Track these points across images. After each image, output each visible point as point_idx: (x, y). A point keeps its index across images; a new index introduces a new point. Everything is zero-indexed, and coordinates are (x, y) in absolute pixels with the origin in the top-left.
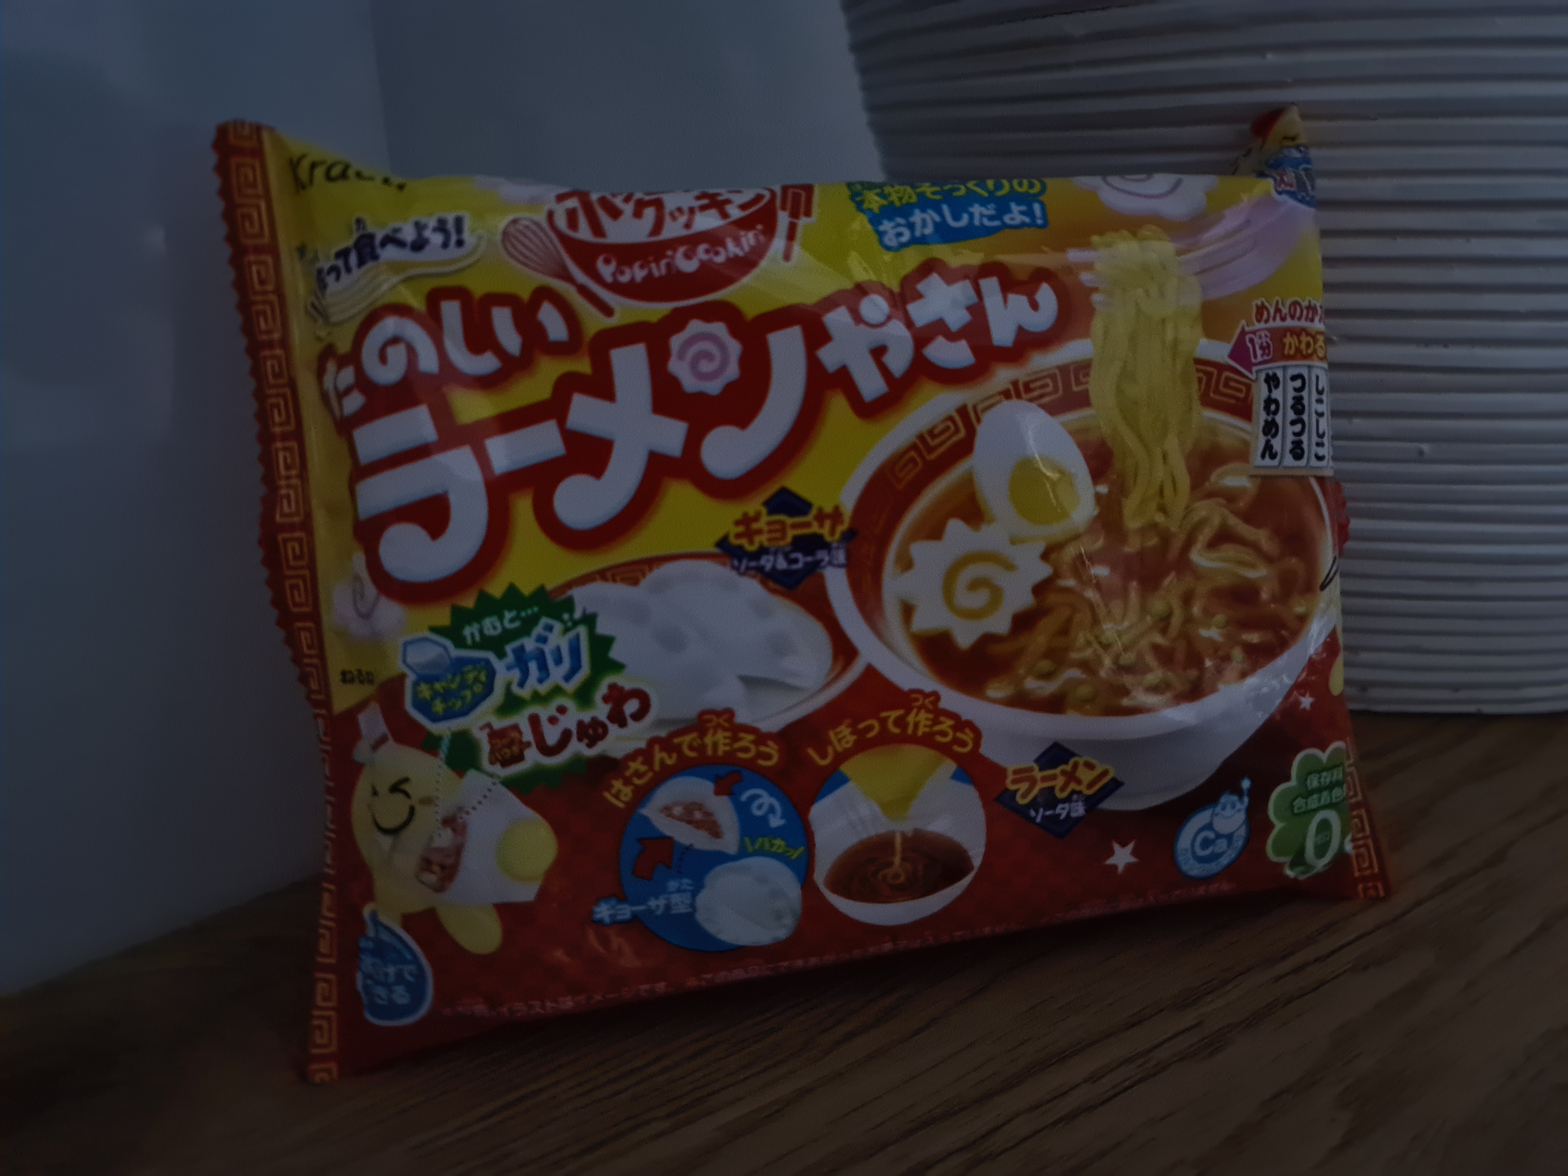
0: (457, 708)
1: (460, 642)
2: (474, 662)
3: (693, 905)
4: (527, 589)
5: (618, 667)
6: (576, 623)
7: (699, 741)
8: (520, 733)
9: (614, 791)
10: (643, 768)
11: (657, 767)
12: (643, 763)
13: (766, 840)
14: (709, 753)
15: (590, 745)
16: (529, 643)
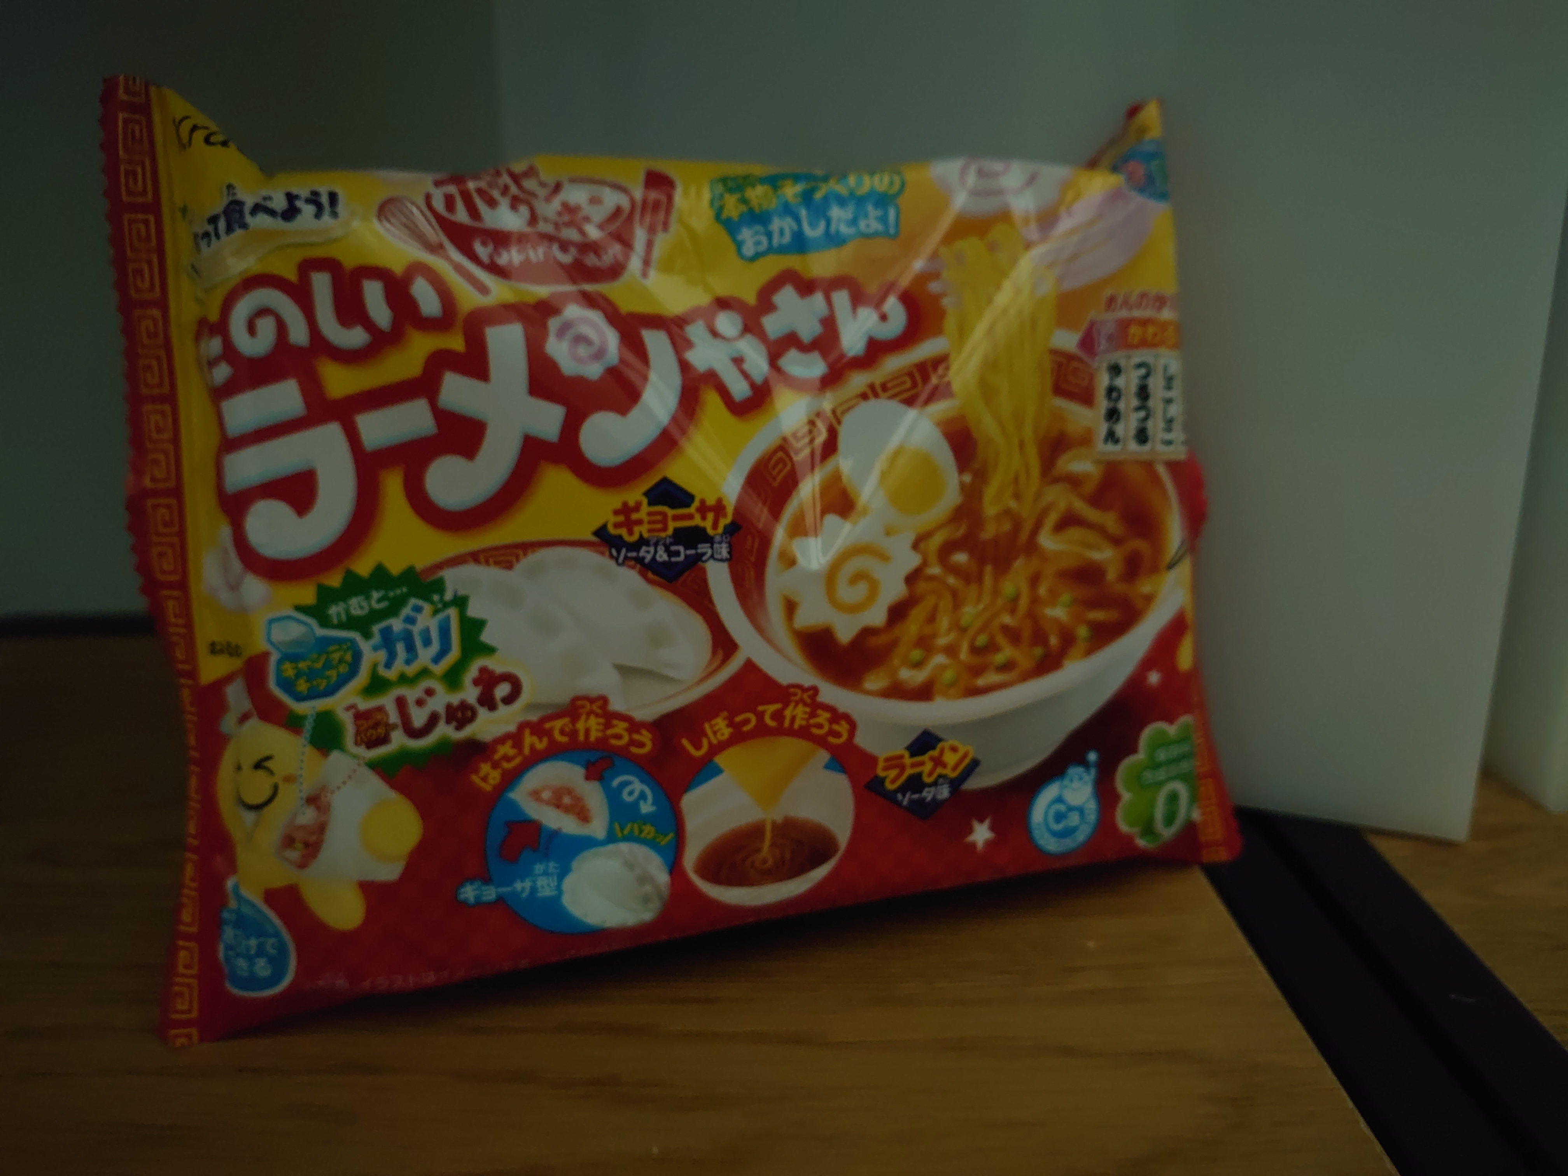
0: (322, 688)
1: (325, 622)
2: (338, 642)
3: (559, 888)
4: (395, 568)
5: (489, 650)
6: (446, 605)
7: (571, 726)
8: (387, 715)
9: (482, 774)
10: (511, 752)
11: (527, 751)
12: (514, 746)
13: (636, 827)
14: (581, 737)
15: (459, 728)
16: (397, 624)
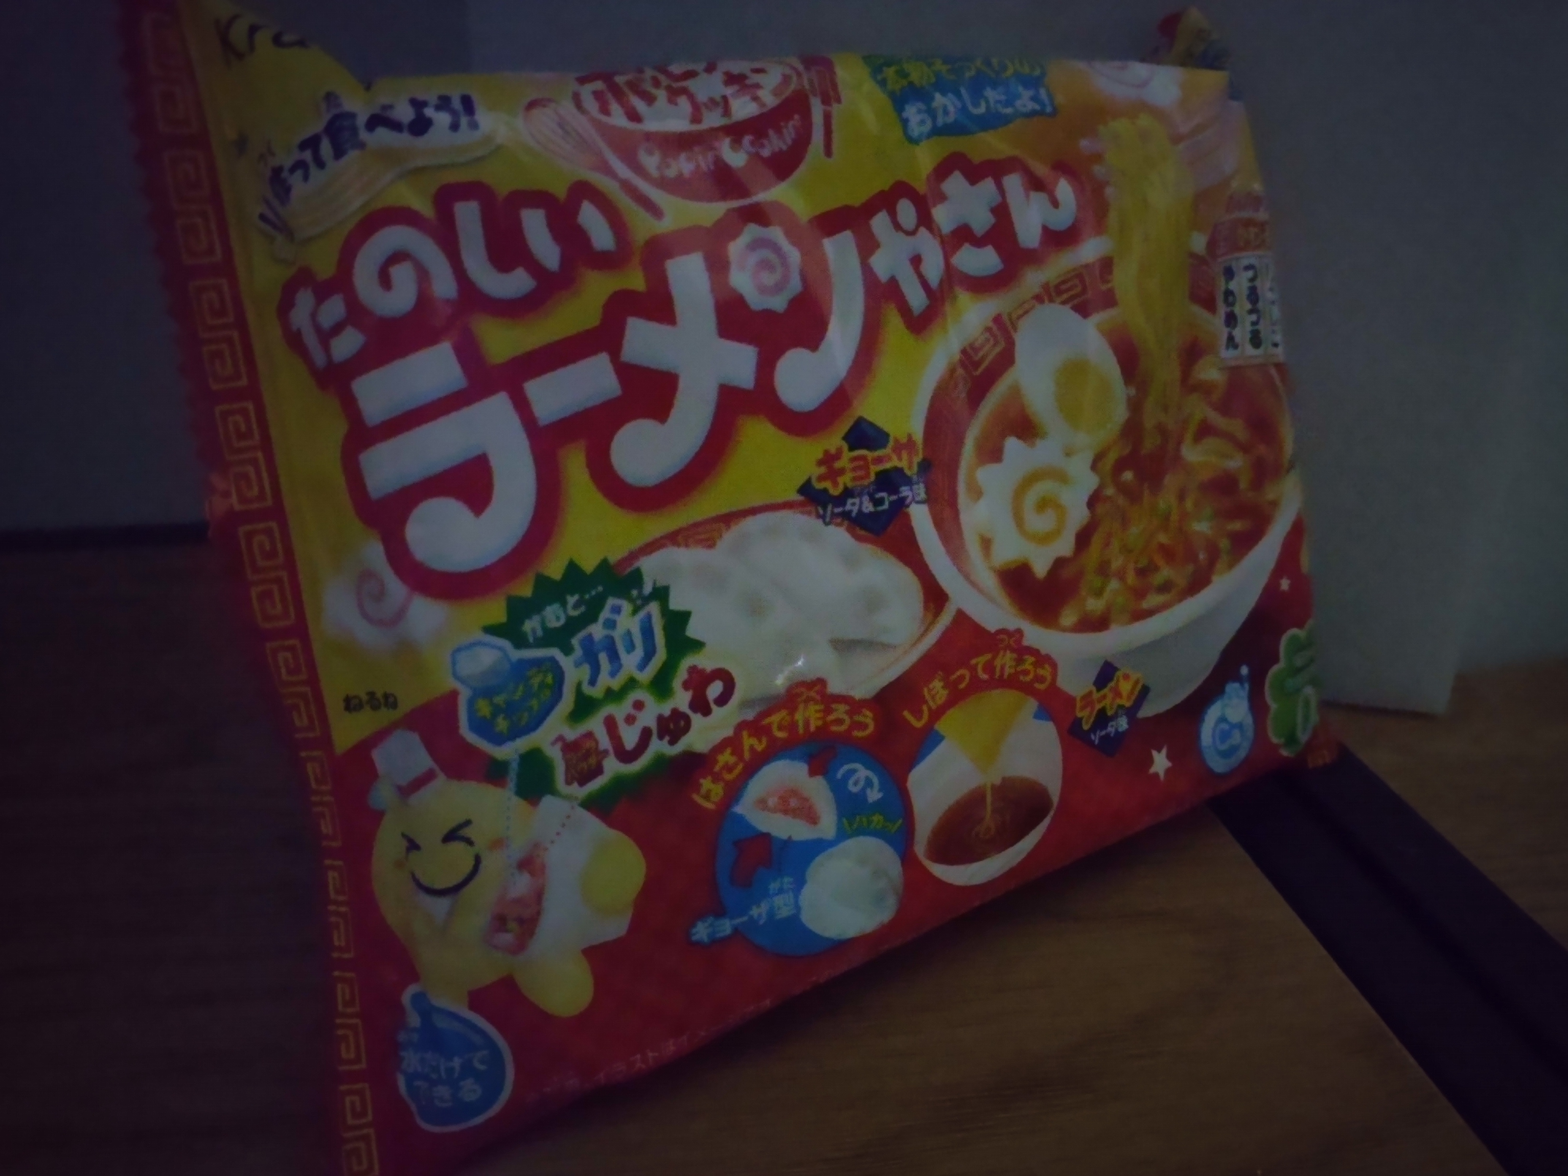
0: (523, 723)
1: (520, 642)
2: (537, 663)
3: (796, 906)
4: (588, 564)
5: (697, 645)
6: (647, 600)
7: (789, 719)
8: (597, 742)
9: (703, 792)
10: (733, 759)
11: (747, 755)
12: (733, 754)
13: (864, 820)
14: (801, 730)
15: (672, 742)
16: (597, 630)
